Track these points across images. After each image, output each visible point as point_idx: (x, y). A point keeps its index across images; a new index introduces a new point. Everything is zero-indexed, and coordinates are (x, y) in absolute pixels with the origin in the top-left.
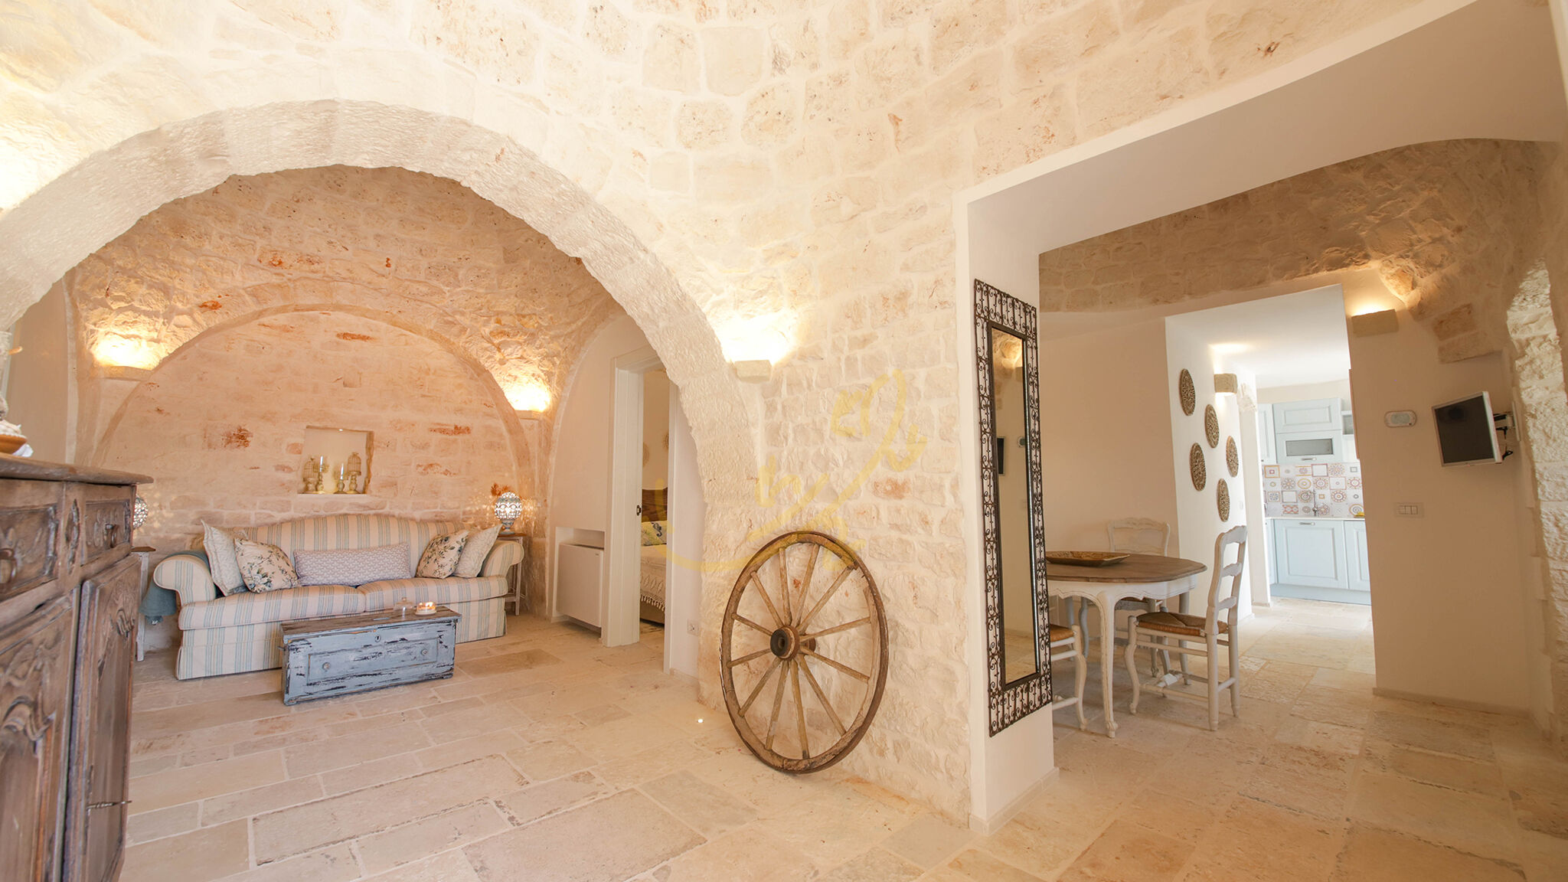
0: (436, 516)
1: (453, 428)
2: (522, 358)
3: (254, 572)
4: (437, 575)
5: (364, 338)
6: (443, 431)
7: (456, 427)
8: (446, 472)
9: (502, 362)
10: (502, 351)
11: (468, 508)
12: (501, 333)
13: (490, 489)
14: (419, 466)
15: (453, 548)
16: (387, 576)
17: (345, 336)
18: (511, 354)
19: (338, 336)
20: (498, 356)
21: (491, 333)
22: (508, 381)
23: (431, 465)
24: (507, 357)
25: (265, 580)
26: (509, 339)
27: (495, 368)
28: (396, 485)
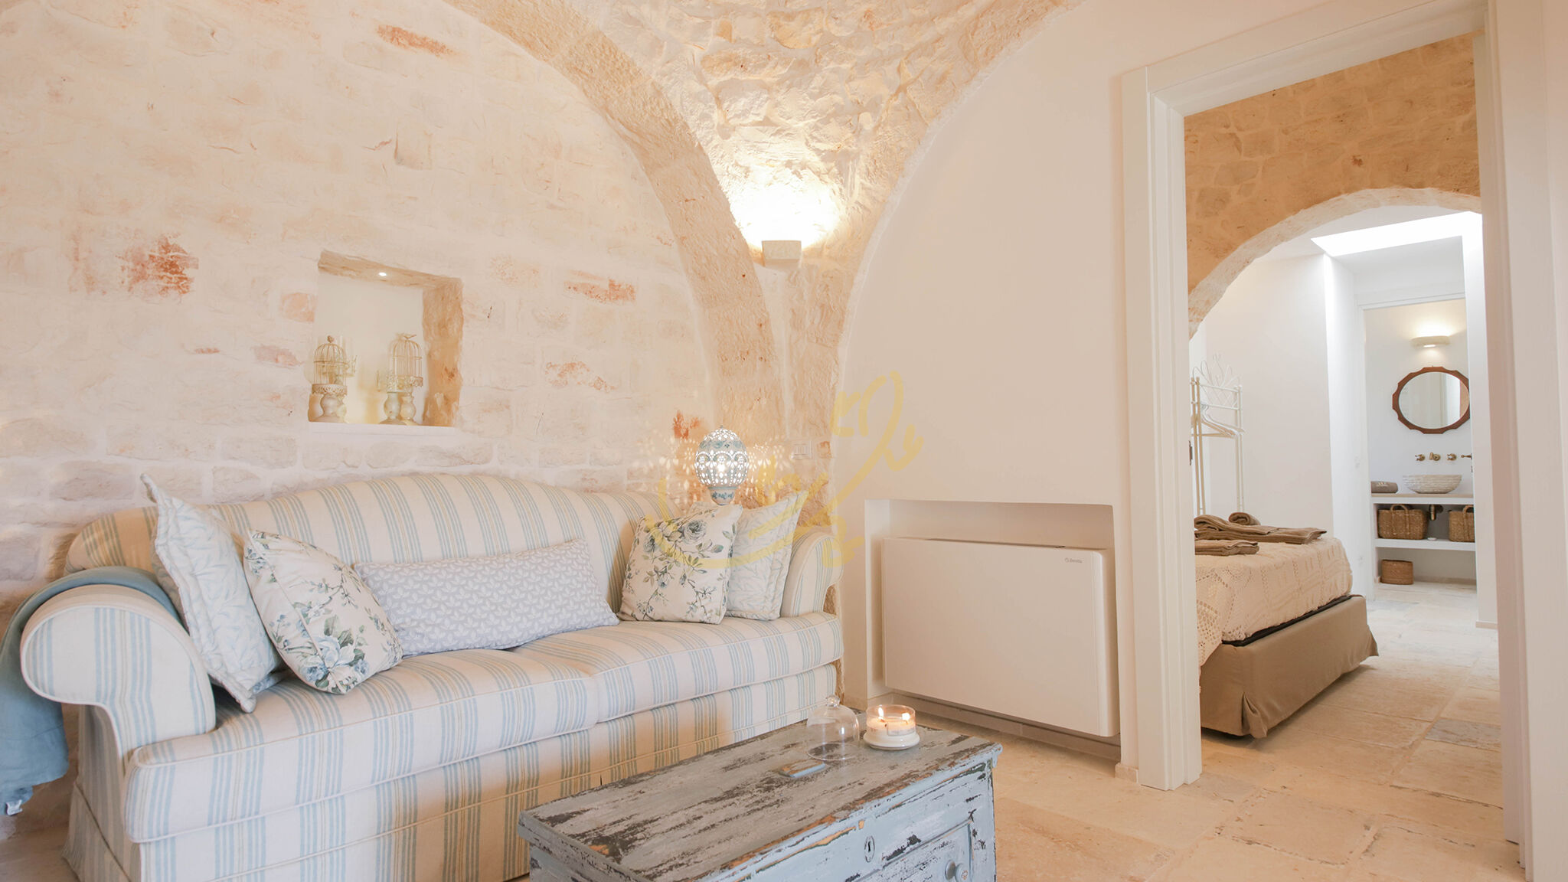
0: (584, 479)
1: (606, 286)
2: (766, 122)
3: (317, 630)
4: (698, 615)
5: (436, 48)
6: (590, 291)
7: (612, 285)
8: (599, 384)
9: (725, 132)
10: (726, 105)
11: (636, 464)
12: (728, 60)
13: (671, 424)
14: (551, 366)
15: (718, 550)
16: (575, 621)
17: (395, 34)
18: (744, 113)
19: (381, 31)
20: (716, 117)
21: (704, 59)
22: (735, 177)
23: (572, 366)
24: (733, 122)
25: (349, 652)
26: (743, 77)
27: (714, 143)
28: (508, 407)
